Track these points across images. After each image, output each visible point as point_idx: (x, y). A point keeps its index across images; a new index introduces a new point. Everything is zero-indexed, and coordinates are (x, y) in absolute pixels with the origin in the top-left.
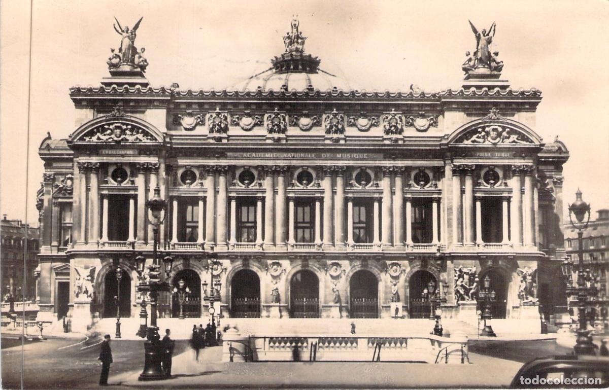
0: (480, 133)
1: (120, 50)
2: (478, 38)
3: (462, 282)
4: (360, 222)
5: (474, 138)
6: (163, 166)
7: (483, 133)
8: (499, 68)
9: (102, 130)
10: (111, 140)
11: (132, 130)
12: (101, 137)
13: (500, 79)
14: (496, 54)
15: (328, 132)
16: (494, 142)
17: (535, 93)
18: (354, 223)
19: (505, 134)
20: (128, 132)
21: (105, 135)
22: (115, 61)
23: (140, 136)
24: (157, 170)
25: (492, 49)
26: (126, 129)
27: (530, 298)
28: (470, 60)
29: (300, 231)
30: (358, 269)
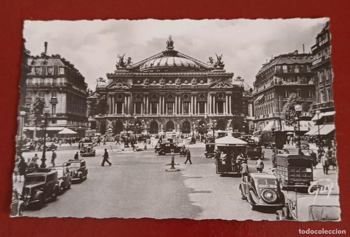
1: (119, 62)
2: (218, 58)
4: (186, 108)
5: (215, 86)
6: (132, 94)
7: (218, 85)
8: (224, 66)
9: (115, 85)
10: (118, 87)
12: (115, 87)
13: (224, 69)
14: (223, 62)
15: (177, 84)
16: (221, 87)
17: (232, 73)
18: (184, 108)
20: (122, 85)
22: (118, 65)
23: (126, 86)
24: (130, 95)
25: (221, 61)
28: (216, 64)
29: (169, 110)
30: (185, 121)
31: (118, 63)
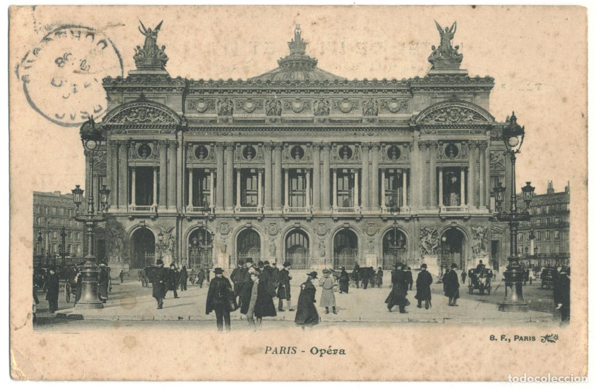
0: (442, 113)
1: (144, 47)
2: (442, 33)
3: (426, 239)
5: (437, 117)
7: (445, 114)
8: (459, 59)
9: (129, 113)
10: (137, 121)
11: (153, 113)
12: (128, 119)
13: (461, 68)
14: (457, 47)
15: (316, 114)
16: (453, 120)
17: (489, 79)
18: (338, 191)
19: (463, 114)
20: (150, 115)
21: (132, 117)
23: (161, 118)
24: (177, 145)
25: (454, 43)
26: (150, 112)
27: (482, 252)
28: (435, 53)
29: (294, 198)
30: (341, 227)
31: (142, 48)
